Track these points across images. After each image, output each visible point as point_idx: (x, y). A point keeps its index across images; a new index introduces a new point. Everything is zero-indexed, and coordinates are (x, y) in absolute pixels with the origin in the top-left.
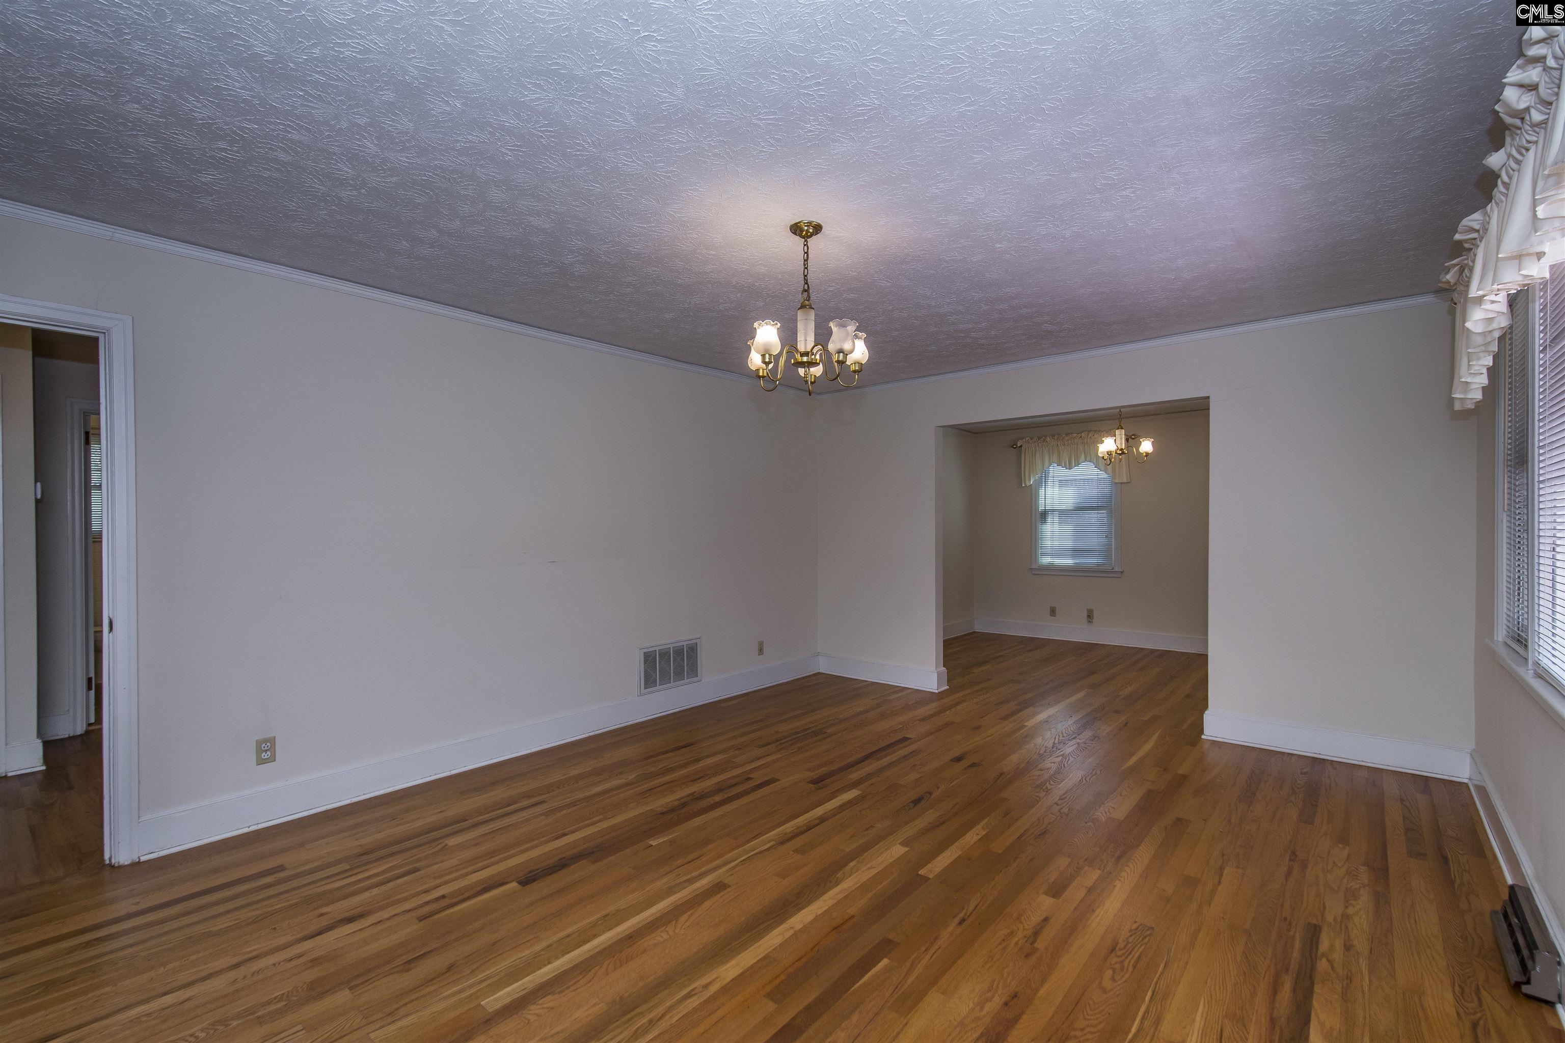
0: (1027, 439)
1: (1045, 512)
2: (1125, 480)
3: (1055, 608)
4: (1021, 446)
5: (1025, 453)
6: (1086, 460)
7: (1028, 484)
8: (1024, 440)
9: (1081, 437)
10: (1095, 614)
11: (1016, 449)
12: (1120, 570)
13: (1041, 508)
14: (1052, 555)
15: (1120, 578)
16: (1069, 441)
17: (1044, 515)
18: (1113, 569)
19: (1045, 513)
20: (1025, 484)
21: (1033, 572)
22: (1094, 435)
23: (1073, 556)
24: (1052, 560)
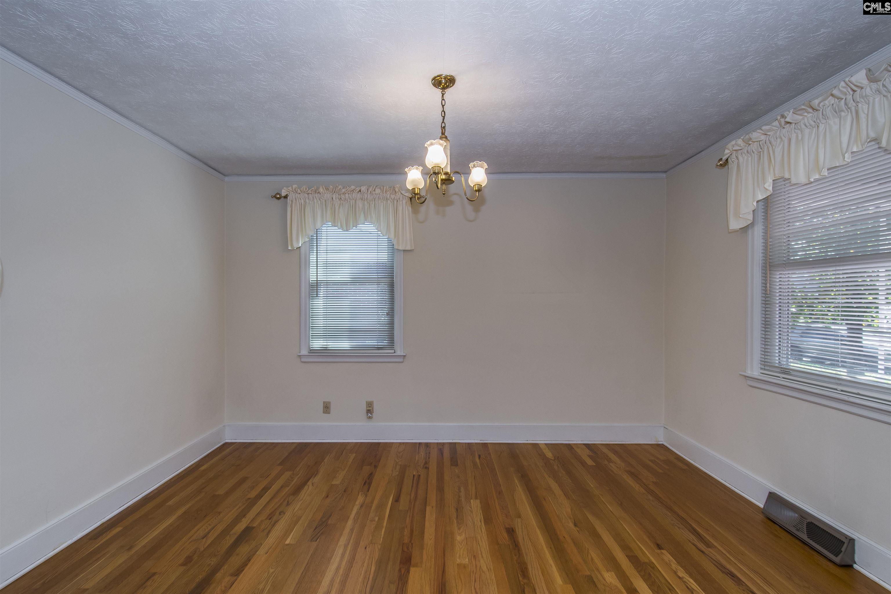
0: (294, 186)
1: (317, 281)
2: (408, 248)
3: (329, 403)
4: (286, 197)
5: (291, 206)
6: (366, 219)
7: (295, 246)
8: (290, 188)
9: (360, 191)
10: (376, 407)
11: (280, 201)
12: (402, 354)
13: (313, 278)
14: (326, 337)
15: (403, 362)
16: (347, 195)
17: (315, 286)
18: (394, 352)
19: (317, 285)
20: (292, 245)
21: (303, 360)
22: (374, 191)
23: (350, 338)
24: (326, 344)
